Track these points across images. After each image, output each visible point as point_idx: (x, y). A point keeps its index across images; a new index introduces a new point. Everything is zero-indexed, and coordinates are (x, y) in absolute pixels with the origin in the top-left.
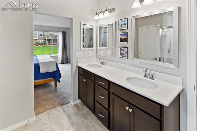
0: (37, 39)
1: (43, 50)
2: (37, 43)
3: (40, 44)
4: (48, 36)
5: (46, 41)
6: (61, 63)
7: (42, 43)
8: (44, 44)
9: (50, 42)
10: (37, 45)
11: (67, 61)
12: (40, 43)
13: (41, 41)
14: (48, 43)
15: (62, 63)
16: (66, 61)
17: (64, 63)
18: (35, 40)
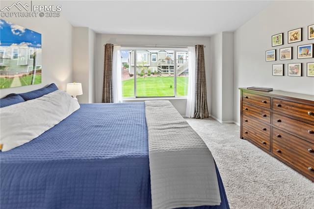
0: (149, 65)
1: (156, 83)
2: (149, 72)
3: (153, 74)
4: (163, 61)
5: (161, 69)
6: (193, 116)
7: (155, 71)
8: (158, 73)
9: (166, 70)
10: (149, 75)
11: (206, 113)
12: (153, 72)
13: (154, 69)
14: (164, 71)
15: (197, 117)
16: (204, 113)
17: (199, 118)
18: (146, 68)
